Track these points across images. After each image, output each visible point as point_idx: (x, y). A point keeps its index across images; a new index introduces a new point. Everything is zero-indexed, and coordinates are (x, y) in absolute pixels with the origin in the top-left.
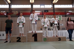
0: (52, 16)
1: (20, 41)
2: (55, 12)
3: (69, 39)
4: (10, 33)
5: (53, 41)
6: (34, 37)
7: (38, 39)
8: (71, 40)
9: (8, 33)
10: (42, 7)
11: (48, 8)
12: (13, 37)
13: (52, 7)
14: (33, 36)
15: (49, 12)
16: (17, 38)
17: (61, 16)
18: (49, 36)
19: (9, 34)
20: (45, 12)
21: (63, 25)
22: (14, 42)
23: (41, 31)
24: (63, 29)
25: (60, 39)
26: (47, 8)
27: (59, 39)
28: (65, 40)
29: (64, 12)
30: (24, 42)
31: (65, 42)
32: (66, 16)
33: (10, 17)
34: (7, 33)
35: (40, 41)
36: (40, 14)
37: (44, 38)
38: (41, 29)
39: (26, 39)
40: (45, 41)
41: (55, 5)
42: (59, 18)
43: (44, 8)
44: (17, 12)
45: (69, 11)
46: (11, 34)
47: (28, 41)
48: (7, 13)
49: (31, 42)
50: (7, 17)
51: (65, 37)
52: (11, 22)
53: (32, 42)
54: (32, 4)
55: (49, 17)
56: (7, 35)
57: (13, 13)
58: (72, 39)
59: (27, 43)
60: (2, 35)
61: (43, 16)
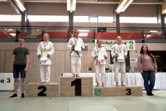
0: (113, 41)
1: (45, 95)
2: (121, 31)
4: (24, 76)
5: (113, 96)
6: (74, 87)
10: (94, 20)
11: (107, 24)
13: (114, 22)
14: (73, 83)
15: (107, 31)
17: (134, 41)
18: (108, 85)
19: (20, 79)
20: (99, 31)
22: (31, 96)
23: (90, 75)
24: (136, 70)
25: (129, 92)
26: (104, 23)
27: (127, 92)
28: (141, 95)
29: (139, 32)
30: (52, 97)
31: (140, 98)
32: (143, 42)
34: (16, 76)
35: (87, 95)
36: (88, 37)
38: (90, 69)
39: (58, 90)
41: (120, 18)
42: (128, 44)
43: (98, 23)
44: (39, 31)
45: (151, 31)
47: (62, 95)
48: (18, 33)
50: (17, 41)
51: (141, 88)
53: (70, 96)
54: (71, 15)
55: (107, 43)
59: (60, 99)
60: (6, 80)
61: (94, 42)
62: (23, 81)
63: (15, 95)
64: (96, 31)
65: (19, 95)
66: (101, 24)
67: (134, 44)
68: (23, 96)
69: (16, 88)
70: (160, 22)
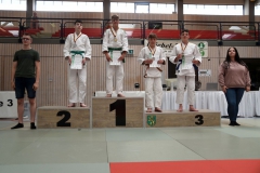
1: (69, 125)
2: (186, 27)
3: (228, 120)
5: (175, 126)
6: (114, 112)
7: (128, 118)
8: (233, 123)
9: (23, 97)
10: (142, 9)
11: (162, 15)
12: (45, 110)
13: (174, 13)
14: (112, 107)
15: (164, 27)
16: (60, 113)
17: (206, 43)
18: (166, 110)
20: (151, 27)
21: (209, 72)
22: (47, 126)
23: (138, 94)
24: (212, 87)
25: (200, 120)
26: (158, 15)
27: (196, 120)
28: (218, 124)
29: (214, 29)
30: (80, 127)
31: (217, 129)
32: (220, 44)
33: (30, 42)
34: (20, 96)
35: (133, 126)
36: (133, 36)
37: (148, 117)
38: (137, 87)
39: (89, 117)
40: (152, 126)
41: (185, 6)
43: (149, 15)
44: (55, 27)
45: (232, 28)
46: (35, 100)
47: (95, 125)
48: (21, 29)
49: (107, 129)
52: (35, 57)
53: (108, 127)
55: (163, 46)
56: (19, 104)
57: (42, 29)
58: (238, 121)
59: (91, 130)
60: (6, 103)
61: (143, 43)
62: (32, 104)
63: (20, 126)
64: (147, 26)
65: (27, 125)
66: (154, 15)
67: (206, 47)
68: (33, 126)
69: (21, 114)
70: (247, 13)
